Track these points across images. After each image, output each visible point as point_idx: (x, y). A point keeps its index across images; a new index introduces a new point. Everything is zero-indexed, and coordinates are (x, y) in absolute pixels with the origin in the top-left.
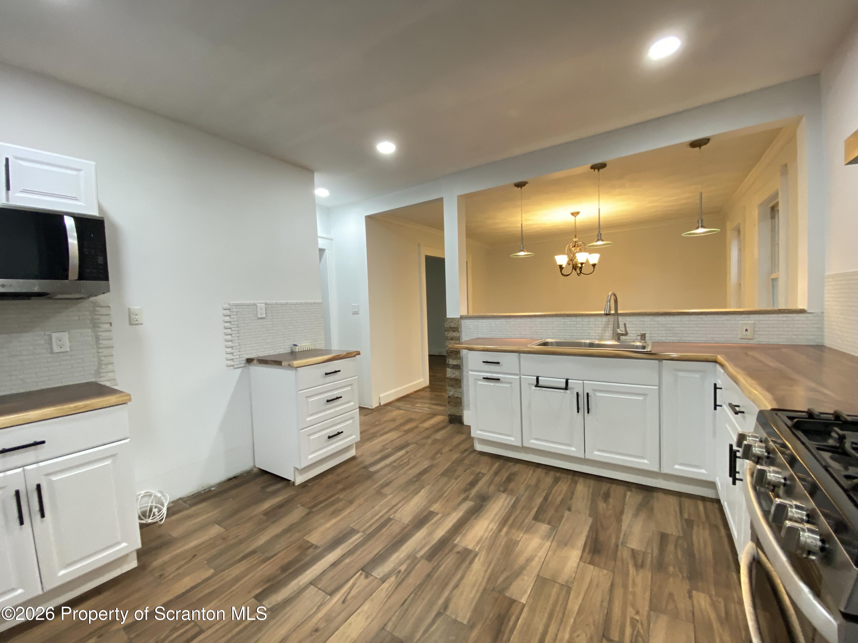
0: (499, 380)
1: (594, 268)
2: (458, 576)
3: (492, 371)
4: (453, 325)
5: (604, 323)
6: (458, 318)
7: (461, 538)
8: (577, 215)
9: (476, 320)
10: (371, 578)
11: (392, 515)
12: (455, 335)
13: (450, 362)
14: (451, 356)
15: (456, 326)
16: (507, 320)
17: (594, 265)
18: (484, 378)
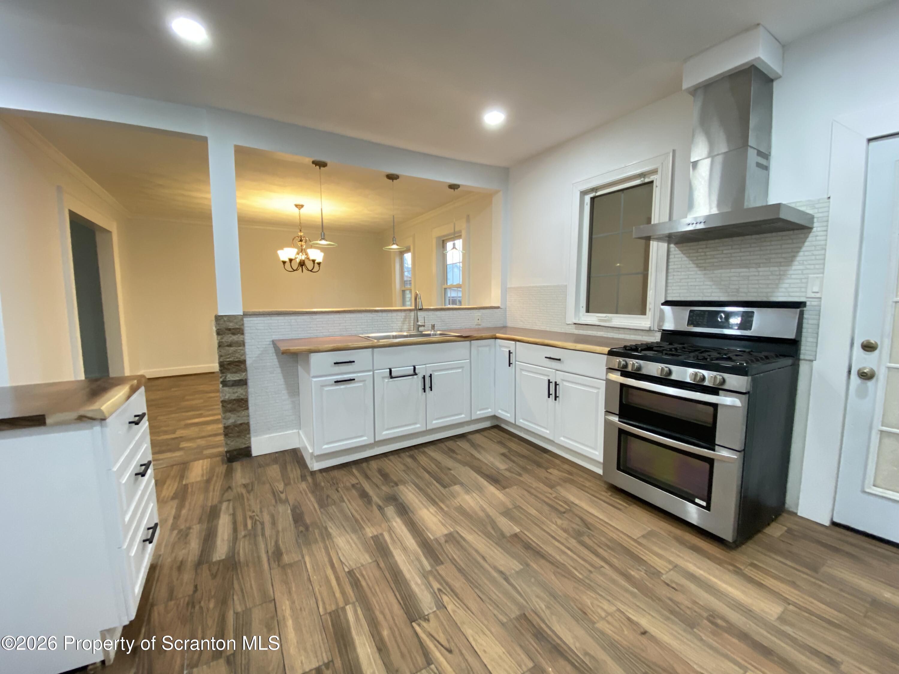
0: (354, 380)
1: (319, 267)
2: (474, 553)
3: (345, 372)
4: (231, 325)
5: (403, 317)
6: (241, 315)
7: (430, 533)
8: (302, 208)
9: (269, 318)
10: (432, 617)
11: (344, 569)
12: (236, 340)
13: (227, 378)
14: (229, 369)
15: (237, 327)
16: (312, 316)
17: (319, 264)
18: (335, 382)
